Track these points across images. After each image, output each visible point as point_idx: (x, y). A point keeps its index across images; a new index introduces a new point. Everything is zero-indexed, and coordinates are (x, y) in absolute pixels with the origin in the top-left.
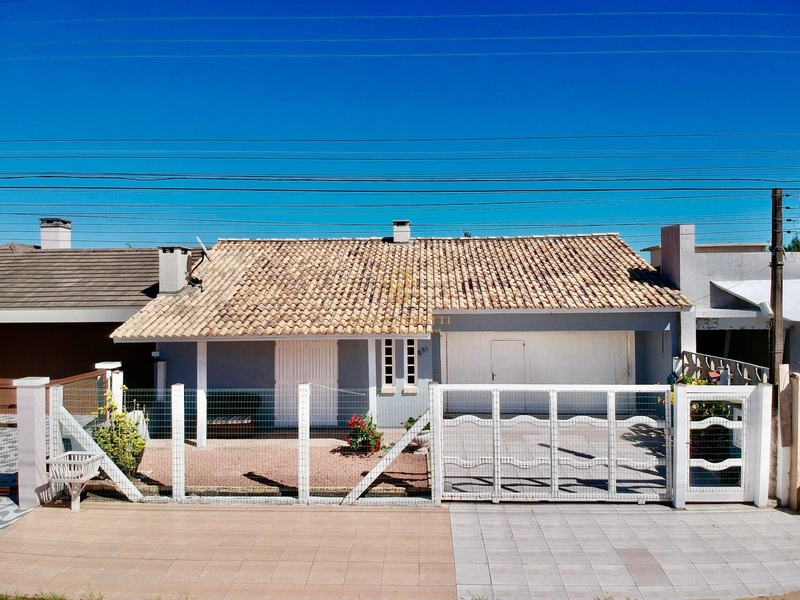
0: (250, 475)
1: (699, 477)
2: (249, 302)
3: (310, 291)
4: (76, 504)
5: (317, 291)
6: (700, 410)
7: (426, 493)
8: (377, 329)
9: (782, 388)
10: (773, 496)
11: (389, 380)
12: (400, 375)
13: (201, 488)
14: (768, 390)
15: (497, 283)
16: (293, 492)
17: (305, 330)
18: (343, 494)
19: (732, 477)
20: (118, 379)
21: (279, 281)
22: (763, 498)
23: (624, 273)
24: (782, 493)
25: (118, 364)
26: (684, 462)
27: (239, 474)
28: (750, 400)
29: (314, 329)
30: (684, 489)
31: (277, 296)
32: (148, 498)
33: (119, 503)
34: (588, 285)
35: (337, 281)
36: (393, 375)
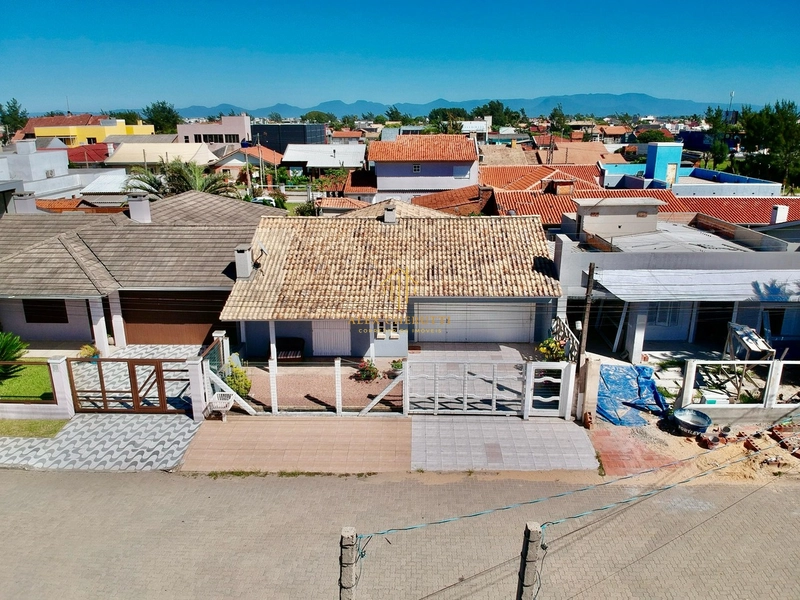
0: (308, 397)
1: (537, 405)
2: (296, 288)
3: (332, 276)
4: (225, 419)
5: (336, 276)
6: (540, 373)
7: (400, 410)
8: (375, 315)
9: (581, 366)
10: (574, 415)
11: (382, 330)
12: (388, 327)
13: (286, 407)
14: (574, 367)
15: (449, 271)
16: (333, 409)
17: (333, 316)
18: (359, 410)
19: (554, 405)
20: (226, 342)
21: (310, 266)
22: (568, 416)
23: (530, 261)
24: (579, 415)
25: (225, 332)
26: (530, 397)
27: (303, 396)
28: (565, 370)
29: (338, 315)
30: (529, 409)
31: (312, 282)
32: (259, 413)
33: (245, 416)
34: (505, 274)
35: (347, 267)
36: (384, 327)
